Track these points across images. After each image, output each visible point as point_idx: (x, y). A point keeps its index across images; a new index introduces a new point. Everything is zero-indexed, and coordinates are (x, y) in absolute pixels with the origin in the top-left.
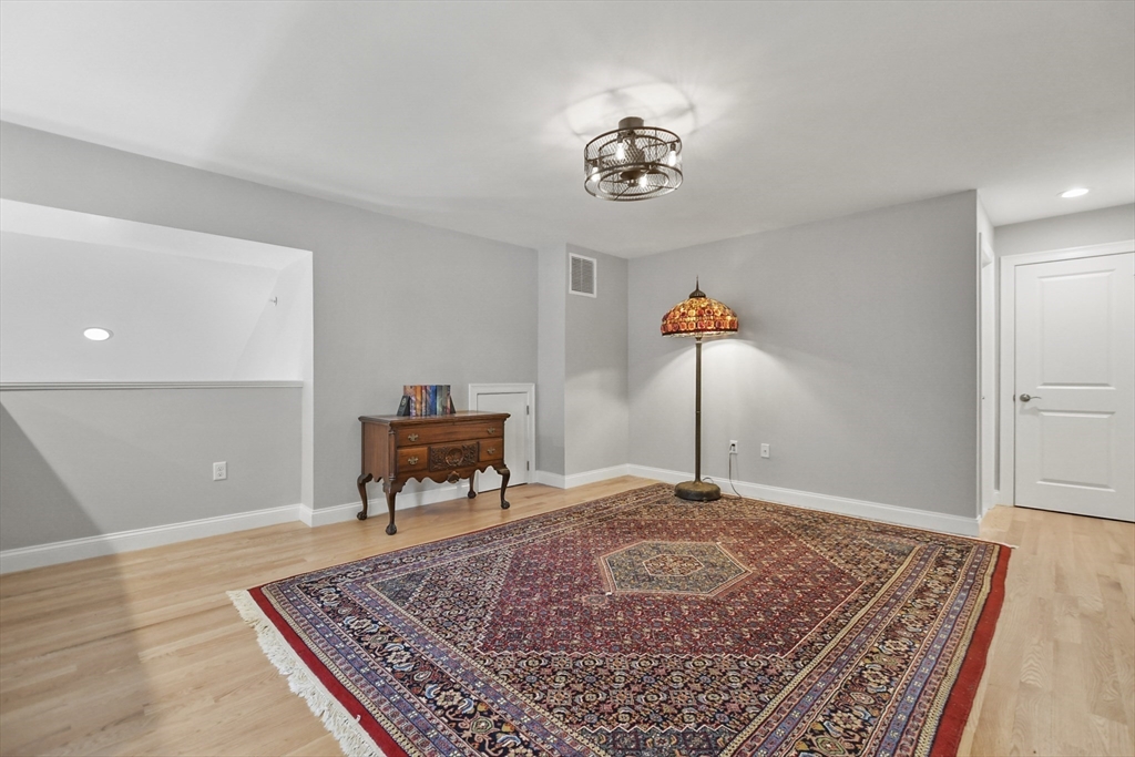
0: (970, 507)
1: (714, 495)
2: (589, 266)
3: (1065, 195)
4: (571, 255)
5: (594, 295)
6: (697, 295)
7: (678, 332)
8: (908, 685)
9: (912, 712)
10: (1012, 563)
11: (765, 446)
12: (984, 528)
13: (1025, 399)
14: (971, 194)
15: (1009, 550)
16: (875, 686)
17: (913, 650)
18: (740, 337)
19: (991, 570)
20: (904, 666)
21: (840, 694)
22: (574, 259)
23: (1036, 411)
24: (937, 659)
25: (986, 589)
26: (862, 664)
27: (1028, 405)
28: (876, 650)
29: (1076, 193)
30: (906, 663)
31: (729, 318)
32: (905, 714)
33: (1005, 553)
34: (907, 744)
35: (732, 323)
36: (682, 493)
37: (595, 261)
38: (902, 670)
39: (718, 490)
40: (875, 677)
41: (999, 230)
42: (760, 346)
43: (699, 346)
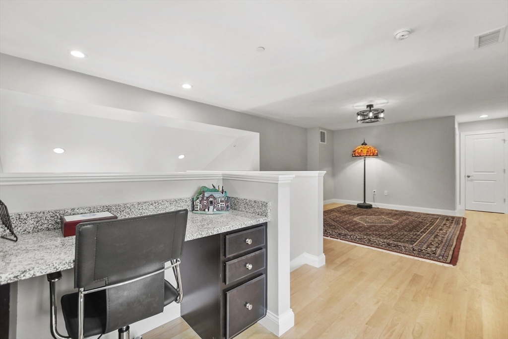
0: (453, 207)
1: (370, 207)
2: (324, 133)
3: (481, 117)
4: (321, 130)
5: (325, 143)
6: (364, 144)
7: (360, 156)
8: (448, 236)
10: (467, 221)
11: (386, 192)
12: (458, 213)
13: (469, 177)
14: (453, 118)
15: (465, 219)
17: (447, 232)
18: (378, 157)
19: (462, 221)
22: (321, 132)
23: (472, 180)
24: (453, 233)
25: (461, 224)
27: (469, 178)
29: (484, 116)
30: (446, 234)
31: (376, 152)
33: (464, 219)
35: (377, 153)
36: (359, 206)
37: (326, 132)
39: (371, 205)
41: (460, 124)
42: (384, 160)
43: (365, 160)
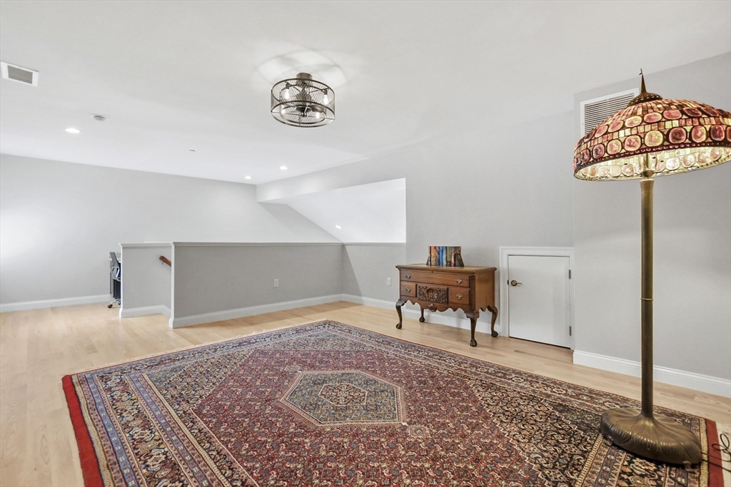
8: (122, 443)
9: (108, 435)
16: (137, 431)
17: (143, 466)
20: (136, 451)
21: (146, 417)
24: (123, 474)
26: (157, 433)
28: (162, 446)
30: (137, 454)
32: (118, 451)
34: (98, 423)
38: (134, 448)
40: (142, 434)
